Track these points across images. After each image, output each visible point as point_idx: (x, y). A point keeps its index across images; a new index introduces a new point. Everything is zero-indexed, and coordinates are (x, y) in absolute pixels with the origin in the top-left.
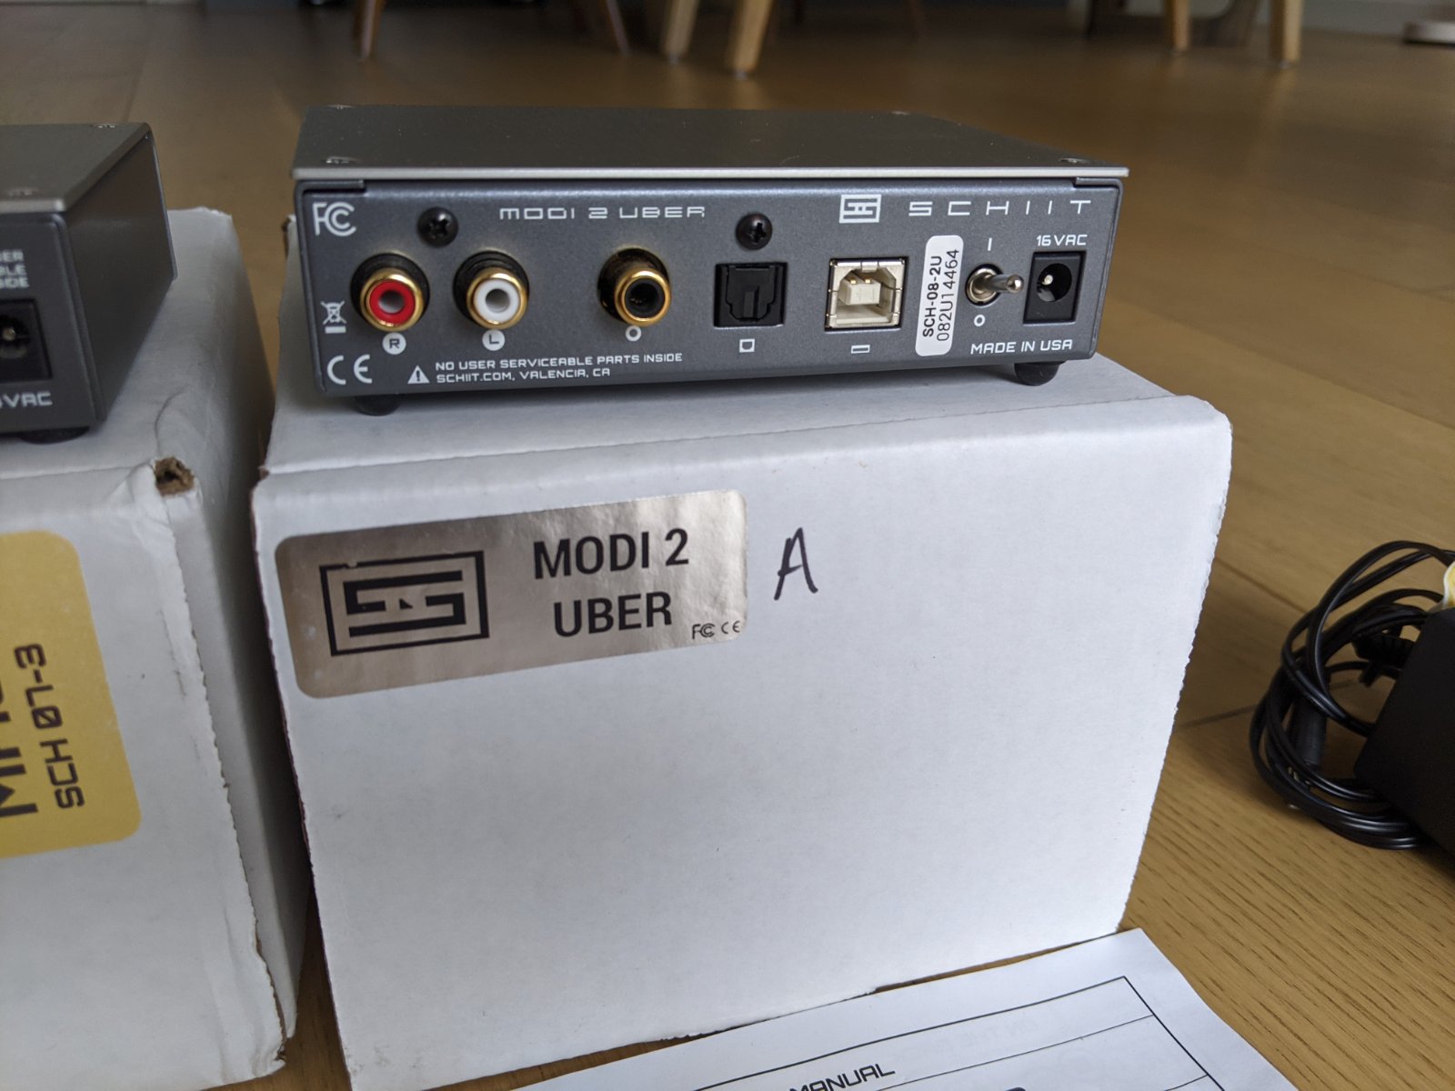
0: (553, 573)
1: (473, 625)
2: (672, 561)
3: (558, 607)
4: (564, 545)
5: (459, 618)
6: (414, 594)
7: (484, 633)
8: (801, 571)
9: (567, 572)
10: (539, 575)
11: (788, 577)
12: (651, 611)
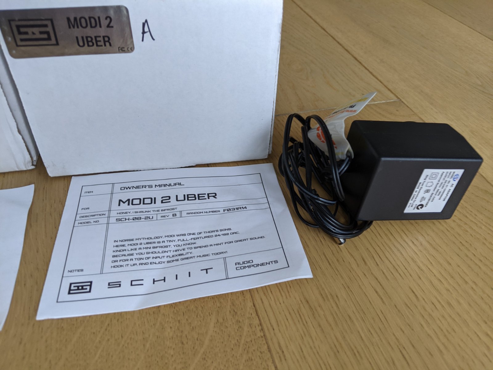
0: (74, 27)
1: (53, 41)
2: (108, 26)
3: (77, 38)
4: (75, 19)
5: (49, 39)
6: (36, 30)
7: (57, 44)
8: (149, 33)
9: (78, 27)
10: (70, 27)
11: (145, 35)
12: (105, 42)
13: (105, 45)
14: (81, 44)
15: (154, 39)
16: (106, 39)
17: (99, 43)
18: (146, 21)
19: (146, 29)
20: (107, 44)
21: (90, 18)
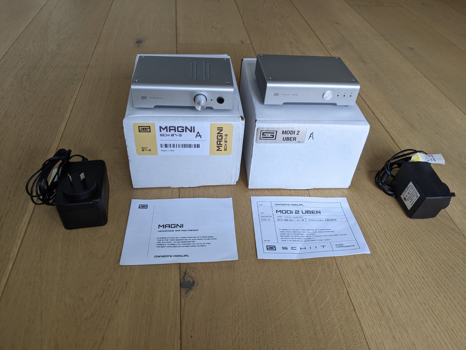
0: (284, 134)
1: (274, 138)
2: (297, 134)
3: (284, 137)
4: (286, 131)
5: (273, 137)
6: (269, 134)
7: (275, 139)
8: (312, 137)
9: (285, 134)
10: (282, 134)
11: (310, 137)
12: (294, 139)
13: (293, 140)
14: (284, 139)
15: (313, 139)
16: (295, 138)
17: (291, 140)
18: (313, 133)
19: (312, 135)
20: (294, 140)
21: (291, 131)
